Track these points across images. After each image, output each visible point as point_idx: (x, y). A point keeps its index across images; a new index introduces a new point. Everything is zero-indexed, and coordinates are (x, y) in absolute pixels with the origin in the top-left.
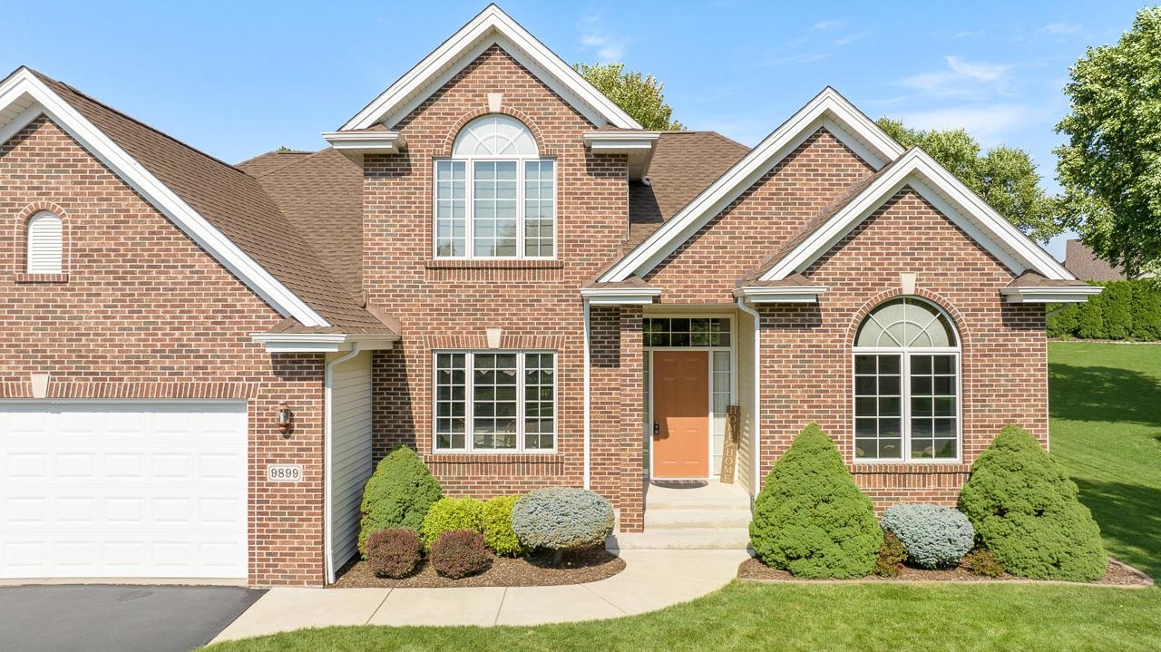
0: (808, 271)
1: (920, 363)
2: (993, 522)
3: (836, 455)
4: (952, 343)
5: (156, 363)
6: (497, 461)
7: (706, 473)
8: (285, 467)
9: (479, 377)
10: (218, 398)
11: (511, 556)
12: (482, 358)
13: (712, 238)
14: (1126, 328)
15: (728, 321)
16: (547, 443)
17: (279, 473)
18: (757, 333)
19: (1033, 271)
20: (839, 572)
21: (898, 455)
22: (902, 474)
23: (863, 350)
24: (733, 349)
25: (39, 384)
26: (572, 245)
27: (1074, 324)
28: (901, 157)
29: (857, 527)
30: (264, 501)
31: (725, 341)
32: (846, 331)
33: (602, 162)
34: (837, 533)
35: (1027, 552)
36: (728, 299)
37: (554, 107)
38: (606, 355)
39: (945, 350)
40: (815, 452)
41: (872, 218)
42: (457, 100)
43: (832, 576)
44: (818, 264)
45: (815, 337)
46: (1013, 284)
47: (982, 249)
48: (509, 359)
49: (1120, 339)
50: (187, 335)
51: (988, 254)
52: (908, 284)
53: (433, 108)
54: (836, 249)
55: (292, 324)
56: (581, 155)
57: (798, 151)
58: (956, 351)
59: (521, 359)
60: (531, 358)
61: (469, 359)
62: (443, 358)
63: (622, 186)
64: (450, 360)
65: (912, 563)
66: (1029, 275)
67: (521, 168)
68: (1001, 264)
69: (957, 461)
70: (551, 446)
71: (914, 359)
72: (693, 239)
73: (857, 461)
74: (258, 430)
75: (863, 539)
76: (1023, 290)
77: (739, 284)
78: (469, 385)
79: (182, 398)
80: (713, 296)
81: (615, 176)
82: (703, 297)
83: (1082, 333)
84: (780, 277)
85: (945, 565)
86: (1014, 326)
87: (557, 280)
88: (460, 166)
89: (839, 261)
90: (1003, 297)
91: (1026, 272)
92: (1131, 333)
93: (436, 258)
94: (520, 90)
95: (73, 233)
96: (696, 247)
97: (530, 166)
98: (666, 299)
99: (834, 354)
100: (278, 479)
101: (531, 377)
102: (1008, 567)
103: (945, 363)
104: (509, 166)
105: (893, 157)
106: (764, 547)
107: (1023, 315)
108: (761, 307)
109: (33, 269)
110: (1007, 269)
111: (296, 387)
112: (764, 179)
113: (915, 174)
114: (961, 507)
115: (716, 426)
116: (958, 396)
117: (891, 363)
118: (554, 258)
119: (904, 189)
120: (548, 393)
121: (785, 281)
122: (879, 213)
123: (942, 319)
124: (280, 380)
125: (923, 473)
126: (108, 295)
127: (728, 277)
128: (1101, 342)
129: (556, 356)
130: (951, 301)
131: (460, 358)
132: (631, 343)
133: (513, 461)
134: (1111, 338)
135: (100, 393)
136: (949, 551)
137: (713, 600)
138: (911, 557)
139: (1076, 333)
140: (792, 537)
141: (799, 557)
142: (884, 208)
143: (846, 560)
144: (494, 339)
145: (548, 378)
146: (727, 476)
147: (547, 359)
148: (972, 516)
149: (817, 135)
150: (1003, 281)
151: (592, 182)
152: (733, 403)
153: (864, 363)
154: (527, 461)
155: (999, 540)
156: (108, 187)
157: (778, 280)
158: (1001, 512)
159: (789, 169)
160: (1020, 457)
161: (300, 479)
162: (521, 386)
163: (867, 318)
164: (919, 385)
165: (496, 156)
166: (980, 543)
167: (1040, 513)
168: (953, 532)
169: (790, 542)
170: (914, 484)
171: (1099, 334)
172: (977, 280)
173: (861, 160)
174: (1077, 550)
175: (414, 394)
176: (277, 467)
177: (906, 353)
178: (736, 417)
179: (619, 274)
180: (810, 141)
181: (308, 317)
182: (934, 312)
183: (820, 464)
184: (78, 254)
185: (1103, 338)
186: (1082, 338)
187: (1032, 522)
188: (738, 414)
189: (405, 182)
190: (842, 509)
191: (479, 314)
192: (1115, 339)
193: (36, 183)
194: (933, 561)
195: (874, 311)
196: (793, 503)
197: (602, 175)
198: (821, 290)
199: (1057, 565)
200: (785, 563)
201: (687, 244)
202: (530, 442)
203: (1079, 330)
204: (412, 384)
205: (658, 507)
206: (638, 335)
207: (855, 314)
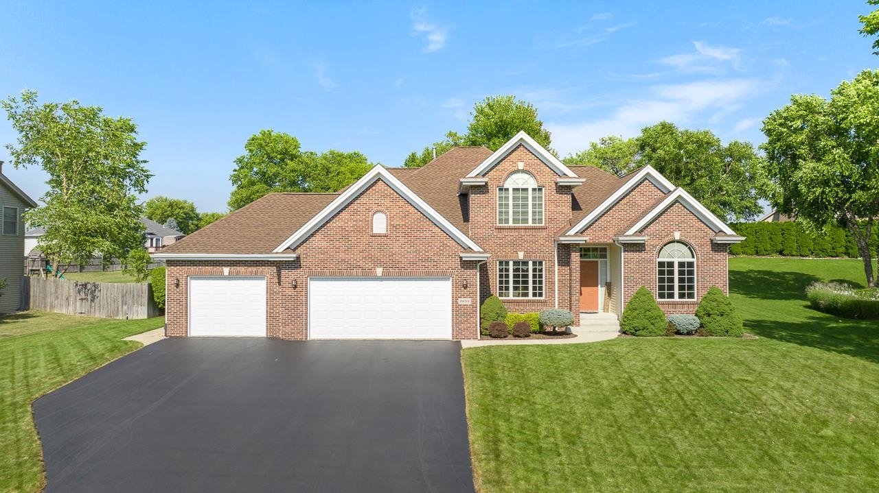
0: (641, 231)
1: (681, 265)
2: (706, 319)
3: (652, 296)
4: (693, 257)
5: (420, 264)
6: (522, 302)
7: (597, 309)
8: (464, 299)
9: (515, 270)
10: (442, 276)
11: (536, 333)
12: (516, 263)
13: (605, 218)
14: (809, 250)
15: (606, 249)
16: (541, 295)
17: (461, 301)
18: (623, 253)
19: (721, 231)
20: (654, 334)
21: (673, 298)
22: (675, 304)
23: (661, 260)
24: (608, 260)
25: (379, 271)
26: (551, 220)
27: (780, 247)
28: (675, 190)
29: (659, 320)
30: (457, 310)
31: (605, 257)
32: (655, 253)
33: (563, 189)
34: (653, 321)
35: (717, 328)
36: (611, 241)
37: (543, 167)
38: (564, 261)
39: (691, 260)
40: (645, 295)
41: (664, 212)
42: (506, 165)
43: (651, 336)
44: (645, 228)
45: (643, 255)
46: (715, 236)
47: (703, 223)
48: (525, 263)
49: (806, 256)
50: (430, 254)
51: (706, 225)
52: (677, 236)
53: (497, 168)
54: (651, 223)
55: (469, 249)
56: (554, 186)
57: (637, 186)
58: (694, 260)
59: (530, 263)
60: (534, 263)
61: (511, 263)
62: (501, 263)
63: (569, 197)
64: (504, 263)
65: (678, 333)
66: (721, 233)
67: (530, 191)
68: (711, 229)
69: (695, 300)
70: (542, 296)
71: (679, 263)
72: (598, 219)
73: (658, 300)
74: (455, 286)
75: (662, 324)
76: (717, 238)
77: (615, 235)
78: (511, 273)
79: (429, 276)
80: (606, 240)
81: (567, 194)
82: (602, 240)
83: (784, 252)
84: (631, 233)
85: (689, 333)
86: (715, 251)
87: (544, 233)
88: (507, 190)
89: (652, 227)
90: (712, 241)
91: (720, 231)
92: (812, 253)
93: (498, 225)
94: (530, 161)
95: (390, 219)
96: (599, 221)
97: (534, 190)
98: (588, 241)
99: (650, 261)
100: (462, 303)
101: (534, 270)
102: (711, 333)
103: (691, 264)
104: (526, 190)
105: (672, 190)
106: (627, 328)
107: (718, 247)
108: (624, 244)
109: (375, 231)
110: (713, 230)
111: (468, 272)
112: (624, 197)
113: (680, 196)
114: (696, 315)
115: (601, 290)
116: (695, 276)
117: (671, 264)
118: (543, 225)
119: (676, 201)
120: (541, 276)
121: (633, 235)
122: (667, 210)
123: (689, 248)
124: (463, 270)
125: (683, 304)
126: (402, 240)
127: (611, 233)
128: (795, 258)
129: (544, 262)
130: (692, 242)
131: (507, 263)
132: (575, 258)
133: (528, 302)
134: (801, 256)
135: (400, 274)
136: (691, 327)
137: (614, 340)
138: (678, 330)
139: (781, 253)
140: (636, 323)
141: (640, 330)
142: (669, 208)
143: (656, 330)
144: (521, 256)
145: (541, 270)
146: (606, 309)
147: (541, 263)
148: (699, 317)
149: (644, 181)
150: (711, 234)
151: (558, 196)
152: (608, 281)
153: (661, 264)
154: (534, 302)
155: (708, 324)
156: (402, 203)
157: (630, 235)
158: (709, 315)
159: (633, 193)
160: (716, 297)
161: (470, 303)
162: (531, 273)
163: (662, 248)
164: (681, 273)
165: (520, 186)
166: (702, 326)
167: (722, 315)
168: (692, 322)
169: (637, 325)
170: (679, 308)
171: (794, 253)
172: (702, 234)
173: (660, 190)
174: (734, 327)
175: (490, 276)
176: (462, 299)
177: (676, 261)
178: (609, 286)
179: (572, 232)
180: (641, 183)
181: (476, 248)
182: (687, 246)
183: (646, 299)
184: (392, 226)
185: (797, 256)
186: (785, 255)
187: (719, 318)
188: (610, 286)
189: (486, 196)
190: (655, 313)
191: (515, 246)
192: (803, 256)
193: (377, 202)
194: (686, 331)
195: (664, 246)
196: (637, 312)
197: (562, 194)
198: (646, 238)
199: (727, 332)
200: (635, 332)
201: (596, 221)
202: (534, 295)
203: (783, 250)
204: (490, 273)
205: (584, 319)
206: (578, 254)
207: (658, 247)
